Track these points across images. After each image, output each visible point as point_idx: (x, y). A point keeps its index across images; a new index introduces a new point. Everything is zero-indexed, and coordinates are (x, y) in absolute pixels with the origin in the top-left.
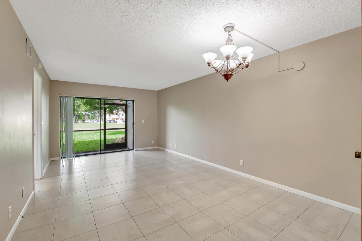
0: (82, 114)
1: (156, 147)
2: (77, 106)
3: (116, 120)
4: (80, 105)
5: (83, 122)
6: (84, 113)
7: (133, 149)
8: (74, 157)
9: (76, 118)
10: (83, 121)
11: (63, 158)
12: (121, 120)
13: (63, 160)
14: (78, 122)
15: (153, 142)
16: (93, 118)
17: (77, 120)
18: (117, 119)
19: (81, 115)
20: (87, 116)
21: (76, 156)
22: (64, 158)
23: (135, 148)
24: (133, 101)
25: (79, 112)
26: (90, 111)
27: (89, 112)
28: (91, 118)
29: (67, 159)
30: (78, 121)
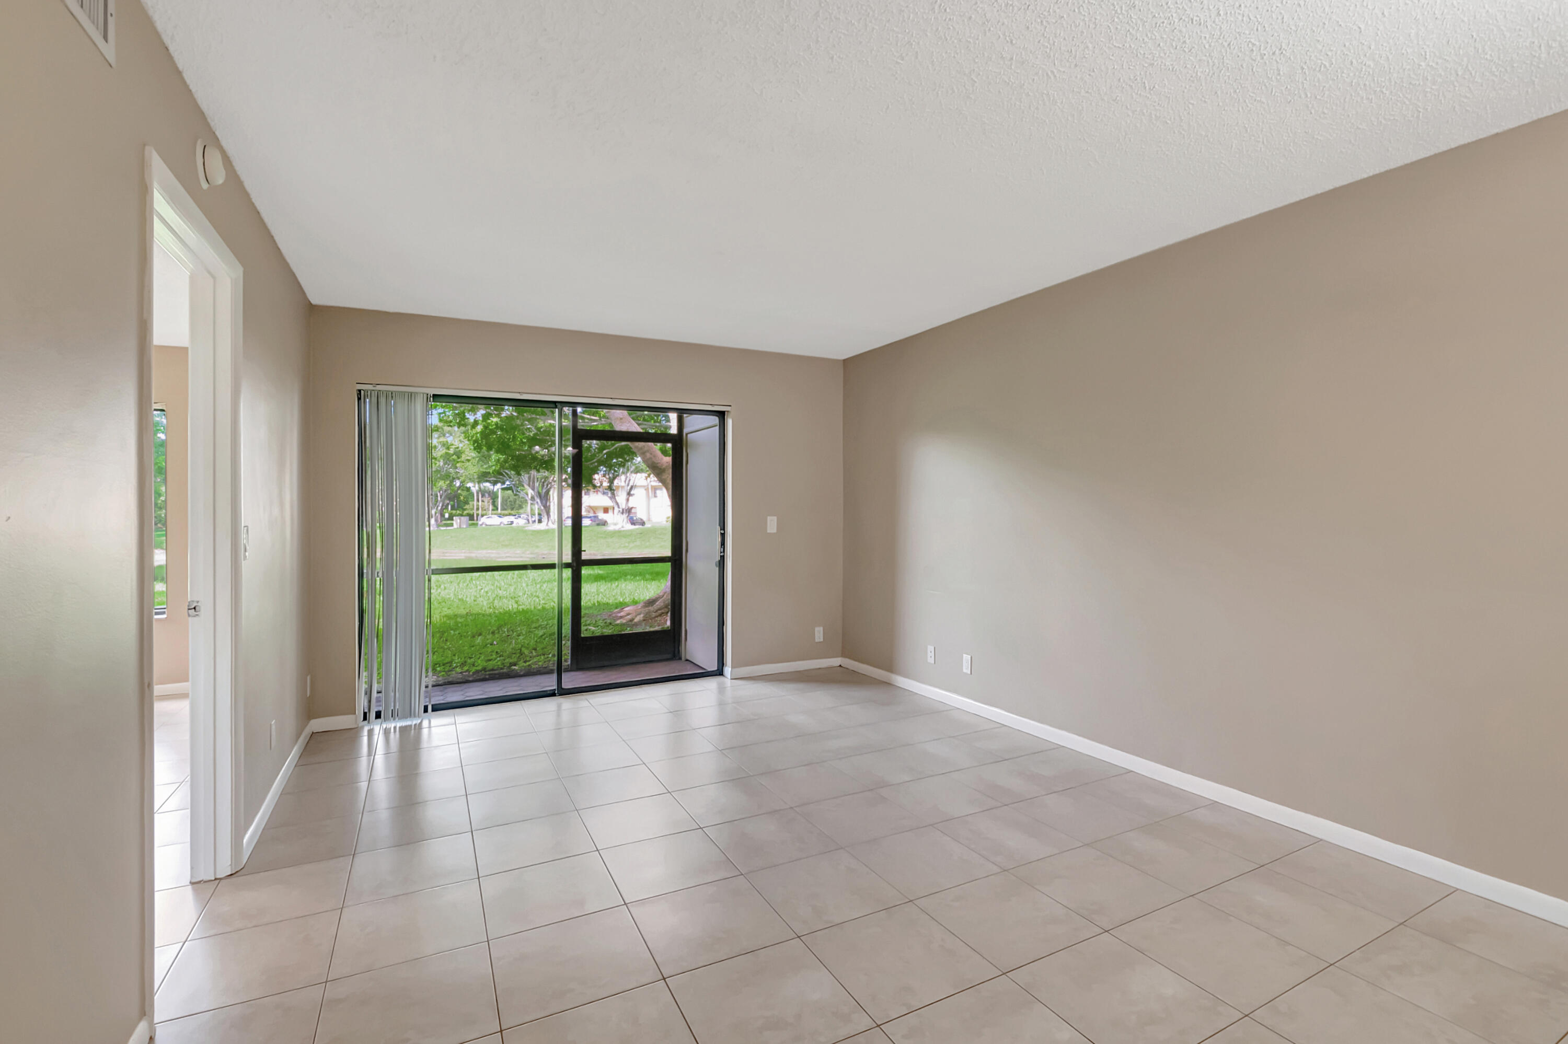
0: (468, 489)
1: (836, 661)
2: (447, 457)
3: (602, 516)
4: (458, 454)
5: (473, 524)
6: (477, 488)
7: (720, 672)
8: (426, 710)
9: (445, 507)
10: (471, 517)
11: (373, 715)
12: (625, 516)
13: (371, 732)
14: (452, 525)
15: (819, 634)
16: (513, 506)
17: (447, 516)
18: (606, 510)
19: (465, 493)
20: (486, 500)
21: (436, 708)
22: (378, 715)
23: (733, 667)
24: (721, 415)
25: (458, 483)
26: (498, 477)
27: (495, 483)
28: (503, 509)
29: (391, 725)
30: (451, 518)
